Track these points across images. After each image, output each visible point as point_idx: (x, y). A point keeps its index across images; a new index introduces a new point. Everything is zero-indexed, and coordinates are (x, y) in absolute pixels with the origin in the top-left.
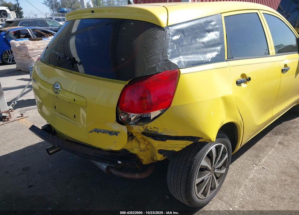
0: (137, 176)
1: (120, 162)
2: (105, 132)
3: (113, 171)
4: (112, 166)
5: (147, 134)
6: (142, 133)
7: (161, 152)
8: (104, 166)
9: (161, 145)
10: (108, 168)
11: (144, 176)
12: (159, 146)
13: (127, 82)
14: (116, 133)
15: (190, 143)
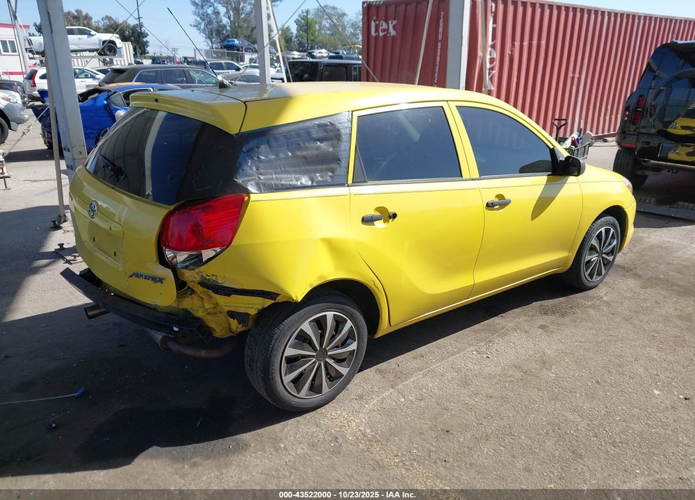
0: (203, 353)
1: (176, 329)
2: (147, 278)
3: (171, 345)
4: (169, 336)
5: (205, 284)
6: (199, 283)
7: (232, 314)
8: (159, 336)
9: (230, 303)
10: (164, 339)
11: (215, 354)
12: (226, 304)
13: (172, 207)
14: (161, 280)
15: (269, 302)
